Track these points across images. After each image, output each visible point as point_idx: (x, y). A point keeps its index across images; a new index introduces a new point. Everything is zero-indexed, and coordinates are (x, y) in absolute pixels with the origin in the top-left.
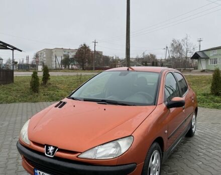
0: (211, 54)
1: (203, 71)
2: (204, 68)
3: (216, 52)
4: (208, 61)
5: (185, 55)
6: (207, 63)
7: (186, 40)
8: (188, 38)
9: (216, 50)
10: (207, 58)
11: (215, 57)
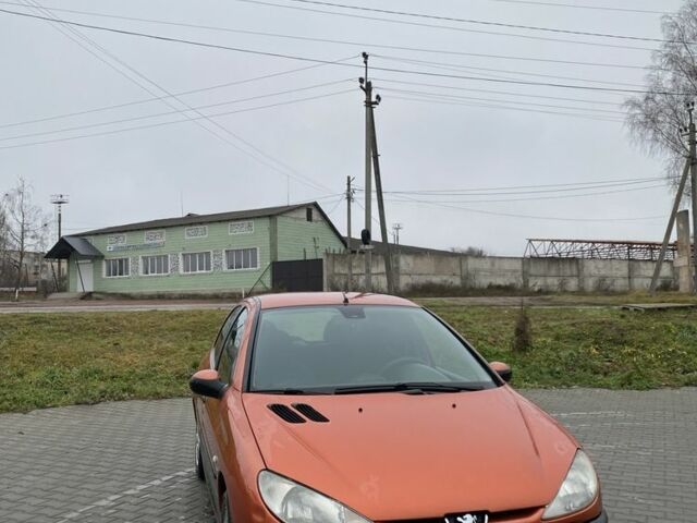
0: (108, 246)
1: (87, 296)
2: (89, 288)
3: (125, 240)
4: (101, 265)
5: (18, 246)
6: (97, 271)
7: (18, 198)
8: (27, 190)
9: (125, 234)
10: (97, 257)
11: (122, 255)
